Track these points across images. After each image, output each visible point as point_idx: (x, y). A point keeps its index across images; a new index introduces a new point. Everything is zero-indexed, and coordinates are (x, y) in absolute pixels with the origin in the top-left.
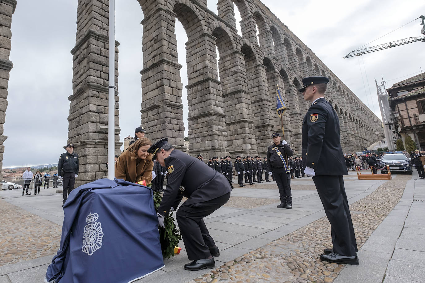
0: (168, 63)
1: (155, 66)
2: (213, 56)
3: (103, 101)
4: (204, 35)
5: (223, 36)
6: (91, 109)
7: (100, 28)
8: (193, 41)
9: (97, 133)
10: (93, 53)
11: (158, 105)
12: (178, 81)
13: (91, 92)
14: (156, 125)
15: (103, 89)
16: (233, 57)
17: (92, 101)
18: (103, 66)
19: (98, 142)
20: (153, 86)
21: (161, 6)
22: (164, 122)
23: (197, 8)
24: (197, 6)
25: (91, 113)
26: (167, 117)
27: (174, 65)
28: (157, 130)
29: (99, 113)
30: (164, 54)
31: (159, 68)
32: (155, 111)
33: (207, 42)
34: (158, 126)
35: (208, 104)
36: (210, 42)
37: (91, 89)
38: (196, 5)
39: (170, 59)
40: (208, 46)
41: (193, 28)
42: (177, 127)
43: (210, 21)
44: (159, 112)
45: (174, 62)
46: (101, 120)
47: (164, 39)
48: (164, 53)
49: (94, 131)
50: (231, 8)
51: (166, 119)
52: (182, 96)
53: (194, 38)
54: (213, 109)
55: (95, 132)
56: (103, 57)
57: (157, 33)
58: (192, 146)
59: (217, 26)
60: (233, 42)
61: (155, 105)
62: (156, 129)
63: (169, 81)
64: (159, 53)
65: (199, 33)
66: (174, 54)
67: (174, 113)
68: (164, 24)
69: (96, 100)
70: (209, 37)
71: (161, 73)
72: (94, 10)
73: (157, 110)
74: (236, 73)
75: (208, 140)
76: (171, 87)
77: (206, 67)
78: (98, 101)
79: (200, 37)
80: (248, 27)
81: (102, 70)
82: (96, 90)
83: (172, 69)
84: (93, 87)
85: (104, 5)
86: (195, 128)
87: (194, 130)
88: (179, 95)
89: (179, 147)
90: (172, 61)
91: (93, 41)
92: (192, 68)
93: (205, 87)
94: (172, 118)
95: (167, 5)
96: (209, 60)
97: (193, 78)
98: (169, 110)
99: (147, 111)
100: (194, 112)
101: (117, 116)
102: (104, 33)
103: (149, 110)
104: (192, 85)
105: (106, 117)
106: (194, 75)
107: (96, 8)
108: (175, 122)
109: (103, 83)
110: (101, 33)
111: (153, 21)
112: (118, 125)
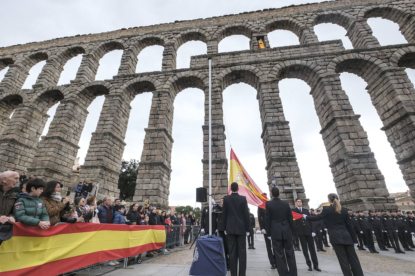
0: (342, 118)
1: (330, 125)
2: (407, 87)
3: (285, 168)
4: (384, 73)
6: (277, 176)
7: (273, 117)
8: (374, 83)
9: (285, 194)
10: (271, 136)
11: (342, 159)
12: (360, 131)
13: (274, 163)
14: (346, 178)
15: (283, 159)
17: (277, 170)
19: (287, 200)
20: (333, 142)
21: (321, 76)
22: (353, 175)
23: (365, 54)
24: (364, 53)
25: (277, 179)
26: (354, 169)
27: (350, 118)
28: (348, 182)
29: (283, 178)
30: (336, 113)
31: (334, 126)
32: (341, 165)
33: (391, 78)
34: (348, 179)
36: (395, 75)
37: (274, 161)
38: (361, 53)
39: (343, 115)
40: (393, 82)
41: (368, 72)
43: (389, 55)
44: (346, 165)
46: (286, 183)
48: (334, 111)
49: (282, 192)
51: (354, 171)
52: (369, 143)
53: (374, 80)
55: (283, 193)
56: (278, 136)
57: (324, 98)
59: (403, 54)
61: (340, 159)
62: (347, 181)
63: (347, 134)
64: (330, 113)
65: (378, 73)
66: (346, 108)
67: (364, 163)
68: (328, 88)
69: (279, 168)
70: (391, 72)
71: (336, 129)
73: (343, 163)
76: (351, 139)
77: (400, 102)
78: (281, 168)
79: (380, 76)
81: (279, 145)
82: (278, 161)
83: (348, 123)
85: (272, 101)
86: (411, 172)
87: (410, 175)
88: (365, 144)
89: (380, 198)
90: (345, 116)
91: (269, 128)
92: (382, 109)
93: (406, 124)
94: (362, 169)
95: (327, 71)
96: (401, 94)
97: (387, 119)
98: (355, 162)
99: (335, 165)
100: (402, 154)
101: (300, 177)
102: (276, 119)
103: (336, 164)
104: (388, 126)
105: (290, 180)
106: (387, 115)
107: (266, 106)
108: (367, 172)
109: (282, 154)
110: (274, 120)
111: (318, 89)
112: (301, 185)
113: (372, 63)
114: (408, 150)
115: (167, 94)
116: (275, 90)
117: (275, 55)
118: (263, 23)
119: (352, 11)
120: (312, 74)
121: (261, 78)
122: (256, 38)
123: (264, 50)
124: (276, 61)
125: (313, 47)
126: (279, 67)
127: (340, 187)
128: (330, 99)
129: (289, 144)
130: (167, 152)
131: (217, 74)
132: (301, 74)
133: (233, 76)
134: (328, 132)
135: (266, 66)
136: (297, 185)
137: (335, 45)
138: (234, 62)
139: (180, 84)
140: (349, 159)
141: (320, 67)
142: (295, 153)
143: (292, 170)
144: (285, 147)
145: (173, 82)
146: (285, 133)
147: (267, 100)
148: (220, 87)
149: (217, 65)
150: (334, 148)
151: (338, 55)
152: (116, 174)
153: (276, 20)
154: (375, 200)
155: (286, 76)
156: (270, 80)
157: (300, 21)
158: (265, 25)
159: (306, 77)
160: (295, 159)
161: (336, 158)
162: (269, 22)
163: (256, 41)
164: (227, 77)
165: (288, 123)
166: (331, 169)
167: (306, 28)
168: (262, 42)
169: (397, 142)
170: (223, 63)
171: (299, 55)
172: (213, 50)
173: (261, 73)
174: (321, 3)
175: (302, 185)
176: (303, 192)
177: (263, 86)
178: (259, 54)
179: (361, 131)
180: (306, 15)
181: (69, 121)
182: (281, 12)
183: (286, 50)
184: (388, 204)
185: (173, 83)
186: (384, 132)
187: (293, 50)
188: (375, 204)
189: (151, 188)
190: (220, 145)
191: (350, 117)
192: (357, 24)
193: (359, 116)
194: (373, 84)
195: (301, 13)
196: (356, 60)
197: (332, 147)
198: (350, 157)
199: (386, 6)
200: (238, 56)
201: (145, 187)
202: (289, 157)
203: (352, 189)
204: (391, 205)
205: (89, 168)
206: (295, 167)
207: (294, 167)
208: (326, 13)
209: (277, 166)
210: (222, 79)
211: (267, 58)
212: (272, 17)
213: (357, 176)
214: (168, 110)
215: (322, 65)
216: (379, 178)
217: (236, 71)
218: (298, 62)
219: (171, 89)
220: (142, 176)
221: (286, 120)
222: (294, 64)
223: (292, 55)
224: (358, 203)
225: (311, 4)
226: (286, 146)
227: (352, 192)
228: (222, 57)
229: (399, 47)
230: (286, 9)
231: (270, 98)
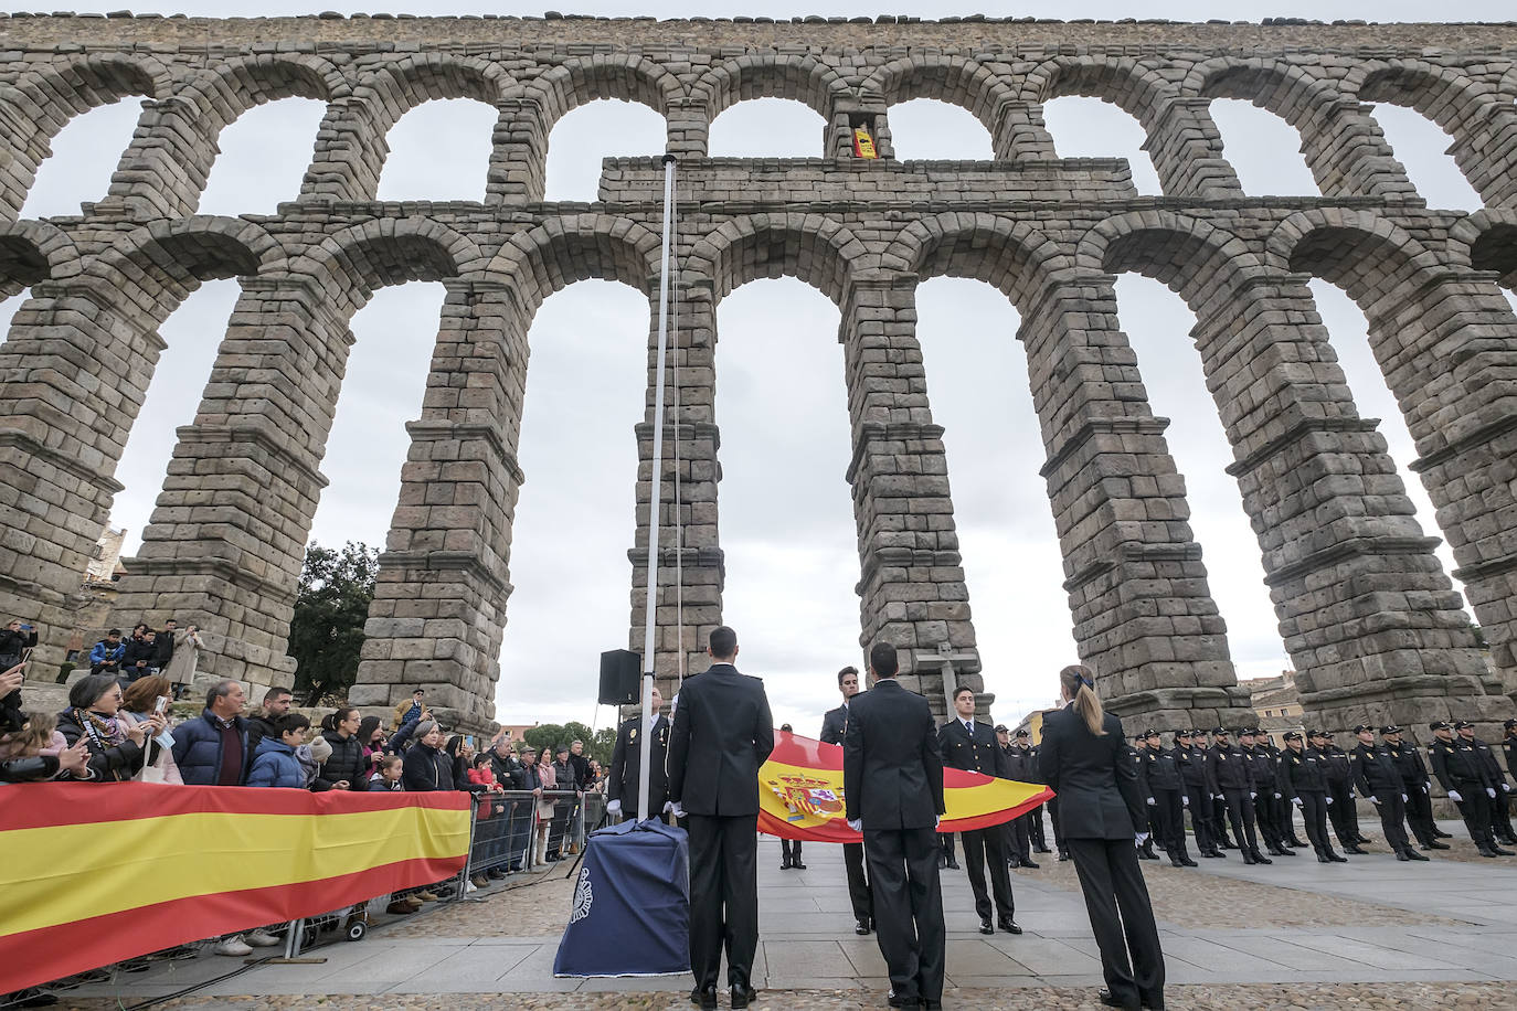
0: (1111, 427)
1: (1075, 447)
2: (1309, 338)
3: (921, 590)
4: (1247, 285)
5: (1353, 248)
6: (892, 615)
7: (890, 407)
8: (1216, 318)
9: (916, 677)
10: (879, 474)
11: (1105, 562)
12: (1164, 473)
14: (1113, 626)
16: (1429, 300)
17: (894, 593)
18: (910, 501)
20: (1080, 506)
21: (1056, 276)
22: (1136, 615)
23: (1195, 218)
24: (1192, 211)
25: (892, 626)
26: (1138, 597)
27: (1137, 427)
28: (1118, 641)
29: (914, 621)
30: (1094, 407)
31: (1086, 451)
32: (1101, 583)
33: (1267, 304)
34: (1119, 629)
35: (1328, 514)
36: (1280, 296)
37: (886, 564)
38: (1186, 211)
39: (1117, 414)
40: (1273, 317)
41: (1200, 277)
42: (1193, 623)
43: (1265, 228)
44: (1114, 584)
45: (1131, 418)
46: (922, 640)
47: (1085, 363)
48: (1091, 403)
49: (908, 670)
50: (1364, 139)
51: (1139, 603)
52: (1189, 514)
53: (1217, 306)
54: (1356, 528)
55: (911, 674)
56: (905, 478)
57: (1060, 353)
58: (1308, 677)
59: (1306, 231)
60: (1414, 247)
61: (1098, 564)
62: (1116, 637)
63: (1127, 480)
64: (1077, 406)
65: (1230, 286)
66: (1129, 394)
67: (1169, 579)
68: (1075, 321)
69: (901, 590)
70: (1268, 284)
71: (1094, 463)
72: (869, 373)
73: (1108, 578)
74: (1465, 356)
75: (1370, 651)
76: (1138, 498)
77: (1286, 386)
78: (907, 590)
79: (1236, 296)
80: (1494, 156)
81: (905, 509)
82: (899, 564)
83: (1129, 443)
85: (891, 351)
86: (1303, 610)
87: (1298, 618)
88: (1178, 515)
89: (1210, 692)
90: (1124, 418)
91: (875, 446)
92: (1234, 404)
93: (1298, 456)
94: (1162, 597)
95: (1076, 264)
96: (1292, 359)
97: (1247, 437)
98: (1143, 574)
99: (1080, 583)
100: (1280, 552)
101: (968, 620)
102: (901, 417)
103: (1086, 579)
104: (1247, 461)
105: (935, 630)
106: (1248, 425)
107: (872, 368)
108: (1178, 606)
109: (914, 540)
110: (894, 418)
111: (1043, 323)
112: (972, 647)
113: (1216, 250)
114: (1299, 541)
115: (503, 296)
116: (903, 314)
117: (910, 187)
118: (877, 66)
119: (1166, 67)
120: (1027, 269)
121: (857, 267)
122: (846, 119)
123: (873, 167)
124: (913, 209)
125: (1036, 174)
126: (921, 231)
127: (1092, 655)
128: (1080, 360)
129: (940, 505)
130: (495, 520)
131: (701, 237)
132: (993, 266)
133: (759, 250)
134: (1066, 471)
135: (876, 224)
136: (958, 648)
137: (1108, 174)
138: (766, 198)
139: (557, 259)
140: (1125, 565)
141: (1055, 247)
142: (956, 539)
143: (943, 597)
144: (926, 514)
145: (529, 249)
146: (929, 465)
147: (874, 345)
148: (710, 285)
149: (702, 202)
150: (1081, 525)
151: (1114, 212)
152: (280, 600)
153: (919, 60)
154: (1194, 698)
155: (944, 266)
156: (888, 276)
157: (1002, 78)
158: (881, 73)
159: (1008, 279)
160: (959, 559)
161: (1085, 558)
162: (895, 66)
163: (848, 131)
164: (738, 252)
165: (939, 431)
166: (1067, 594)
167: (1020, 105)
168: (866, 136)
169: (1270, 515)
170: (723, 196)
171: (990, 196)
172: (688, 146)
173: (857, 247)
174: (1073, 22)
175: (974, 646)
176: (976, 672)
177: (863, 296)
178: (854, 176)
179: (1169, 471)
180: (1022, 57)
181: (72, 375)
182: (939, 36)
183: (946, 176)
184: (1232, 711)
185: (529, 255)
186: (1235, 479)
187: (970, 176)
188: (1193, 711)
189: (427, 654)
190: (700, 499)
191: (1137, 423)
192: (1180, 112)
193: (1165, 423)
194: (1213, 320)
195: (1006, 48)
196: (1168, 236)
197: (1075, 521)
198: (1129, 556)
199: (1269, 64)
200: (778, 176)
201: (400, 649)
202: (938, 550)
203: (1129, 663)
204: (1240, 714)
205: (160, 569)
206: (955, 586)
207: (951, 584)
208: (1085, 60)
209: (895, 581)
210: (717, 257)
211: (882, 197)
212: (909, 48)
213: (1147, 619)
214: (505, 355)
215: (1061, 238)
216: (1212, 628)
217: (769, 231)
218: (985, 221)
219: (520, 277)
220: (391, 608)
221: (934, 423)
222: (971, 226)
223: (967, 196)
224: (1144, 708)
225: (1041, 22)
226: (929, 511)
227: (1128, 672)
228: (721, 174)
229: (1297, 207)
230: (954, 27)
231: (883, 340)
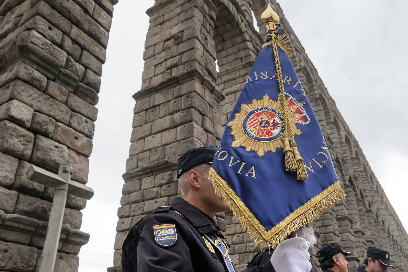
1: (173, 84)
3: (55, 106)
6: (14, 113)
13: (25, 68)
15: (62, 76)
17: (24, 93)
18: (74, 27)
25: (10, 124)
29: (36, 132)
37: (28, 61)
45: (213, 84)
46: (39, 154)
47: (198, 39)
55: (9, 187)
61: (168, 162)
63: (202, 116)
68: (198, 15)
69: (35, 96)
71: (188, 96)
73: (170, 174)
78: (41, 99)
81: (68, 30)
82: (41, 70)
84: (35, 59)
101: (87, 156)
109: (65, 59)
113: (245, 41)
128: (195, 35)
129: (96, 48)
143: (74, 125)
144: (83, 47)
202: (83, 82)
206: (86, 122)
207: (84, 118)
226: (87, 47)
